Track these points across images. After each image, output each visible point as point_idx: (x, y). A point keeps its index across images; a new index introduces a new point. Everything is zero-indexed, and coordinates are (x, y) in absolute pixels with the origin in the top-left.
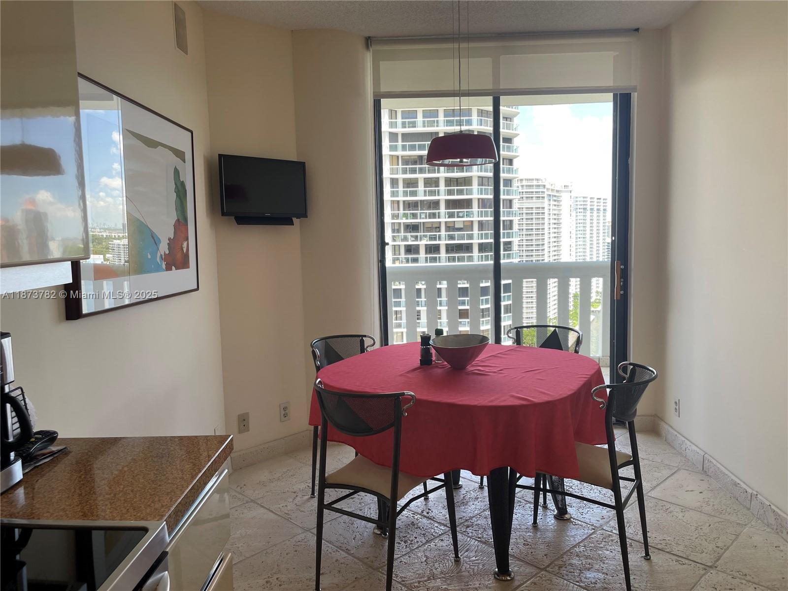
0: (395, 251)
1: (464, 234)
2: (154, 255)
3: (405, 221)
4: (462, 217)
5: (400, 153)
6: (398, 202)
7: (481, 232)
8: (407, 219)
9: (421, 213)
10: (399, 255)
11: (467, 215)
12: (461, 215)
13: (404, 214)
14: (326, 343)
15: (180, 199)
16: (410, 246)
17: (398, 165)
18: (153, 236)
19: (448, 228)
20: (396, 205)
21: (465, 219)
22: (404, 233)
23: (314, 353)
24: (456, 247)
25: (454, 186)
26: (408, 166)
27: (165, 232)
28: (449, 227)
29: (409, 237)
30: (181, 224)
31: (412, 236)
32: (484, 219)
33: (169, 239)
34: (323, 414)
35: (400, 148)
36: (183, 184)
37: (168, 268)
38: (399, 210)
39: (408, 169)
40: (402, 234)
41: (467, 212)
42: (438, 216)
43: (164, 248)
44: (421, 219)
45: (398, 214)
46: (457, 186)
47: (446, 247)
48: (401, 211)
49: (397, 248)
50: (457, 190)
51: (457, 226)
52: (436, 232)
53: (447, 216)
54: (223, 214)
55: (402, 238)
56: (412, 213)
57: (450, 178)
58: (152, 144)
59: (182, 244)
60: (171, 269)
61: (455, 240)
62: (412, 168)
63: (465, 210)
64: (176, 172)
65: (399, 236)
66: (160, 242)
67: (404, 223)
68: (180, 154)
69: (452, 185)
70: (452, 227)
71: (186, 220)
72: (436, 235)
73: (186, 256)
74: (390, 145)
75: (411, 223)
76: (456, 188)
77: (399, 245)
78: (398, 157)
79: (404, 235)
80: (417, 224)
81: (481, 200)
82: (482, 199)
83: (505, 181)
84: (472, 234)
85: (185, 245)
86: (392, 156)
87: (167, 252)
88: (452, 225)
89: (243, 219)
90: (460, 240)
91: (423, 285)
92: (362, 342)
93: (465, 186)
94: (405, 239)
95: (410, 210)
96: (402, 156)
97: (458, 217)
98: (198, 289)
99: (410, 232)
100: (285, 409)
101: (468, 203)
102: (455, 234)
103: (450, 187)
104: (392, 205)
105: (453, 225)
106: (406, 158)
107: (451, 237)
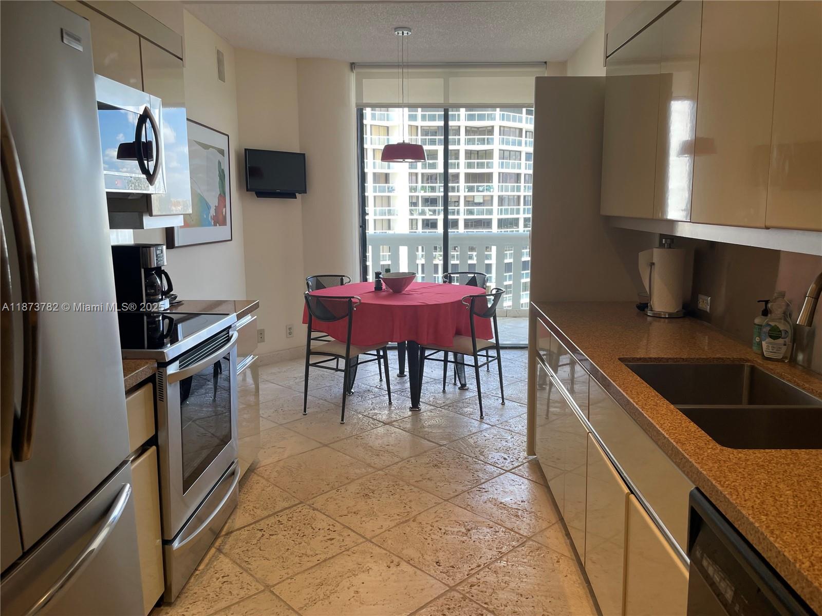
0: (412, 226)
1: (484, 209)
2: (207, 216)
3: (423, 195)
4: (482, 191)
5: (419, 123)
6: (416, 174)
7: (501, 207)
8: (425, 192)
9: (440, 186)
10: (417, 229)
11: (487, 189)
12: (481, 189)
13: (423, 187)
14: (317, 279)
15: (221, 180)
16: (428, 220)
17: (417, 135)
18: (207, 204)
19: (467, 203)
20: (414, 178)
21: (485, 193)
22: (422, 206)
23: (308, 283)
24: (475, 222)
25: (474, 159)
26: (427, 137)
27: (213, 202)
28: (469, 201)
29: (427, 211)
30: (222, 196)
31: (430, 210)
32: (504, 193)
33: (216, 206)
34: (309, 312)
35: (419, 117)
36: (223, 171)
37: (215, 225)
38: (417, 182)
39: (427, 140)
40: (420, 208)
41: (487, 186)
42: (457, 189)
43: (212, 212)
44: (439, 192)
45: (416, 186)
46: (478, 159)
47: (465, 223)
48: (420, 184)
49: (414, 222)
50: (478, 163)
51: (476, 201)
52: (455, 206)
53: (466, 190)
54: (247, 190)
55: (420, 211)
56: (431, 186)
57: (471, 150)
58: (206, 147)
59: (223, 210)
60: (216, 226)
61: (474, 215)
62: (431, 139)
63: (485, 184)
64: (220, 163)
65: (416, 209)
66: (210, 208)
67: (422, 196)
68: (221, 152)
69: (472, 157)
70: (472, 201)
71: (225, 194)
72: (454, 209)
73: (225, 218)
74: (409, 115)
75: (429, 196)
76: (476, 161)
77: (417, 219)
78: (417, 127)
79: (422, 209)
80: (436, 197)
81: (501, 174)
82: (503, 173)
83: (528, 155)
84: (492, 209)
85: (224, 210)
86: (410, 126)
87: (214, 214)
88: (471, 199)
89: (262, 194)
90: (479, 215)
91: (440, 260)
92: (342, 280)
93: (486, 159)
94: (423, 213)
95: (428, 183)
96: (421, 127)
97: (478, 191)
98: (231, 240)
99: (428, 206)
100: (290, 329)
101: (488, 177)
102: (474, 209)
103: (471, 159)
104: (410, 177)
105: (473, 200)
106: (425, 128)
107: (471, 212)
